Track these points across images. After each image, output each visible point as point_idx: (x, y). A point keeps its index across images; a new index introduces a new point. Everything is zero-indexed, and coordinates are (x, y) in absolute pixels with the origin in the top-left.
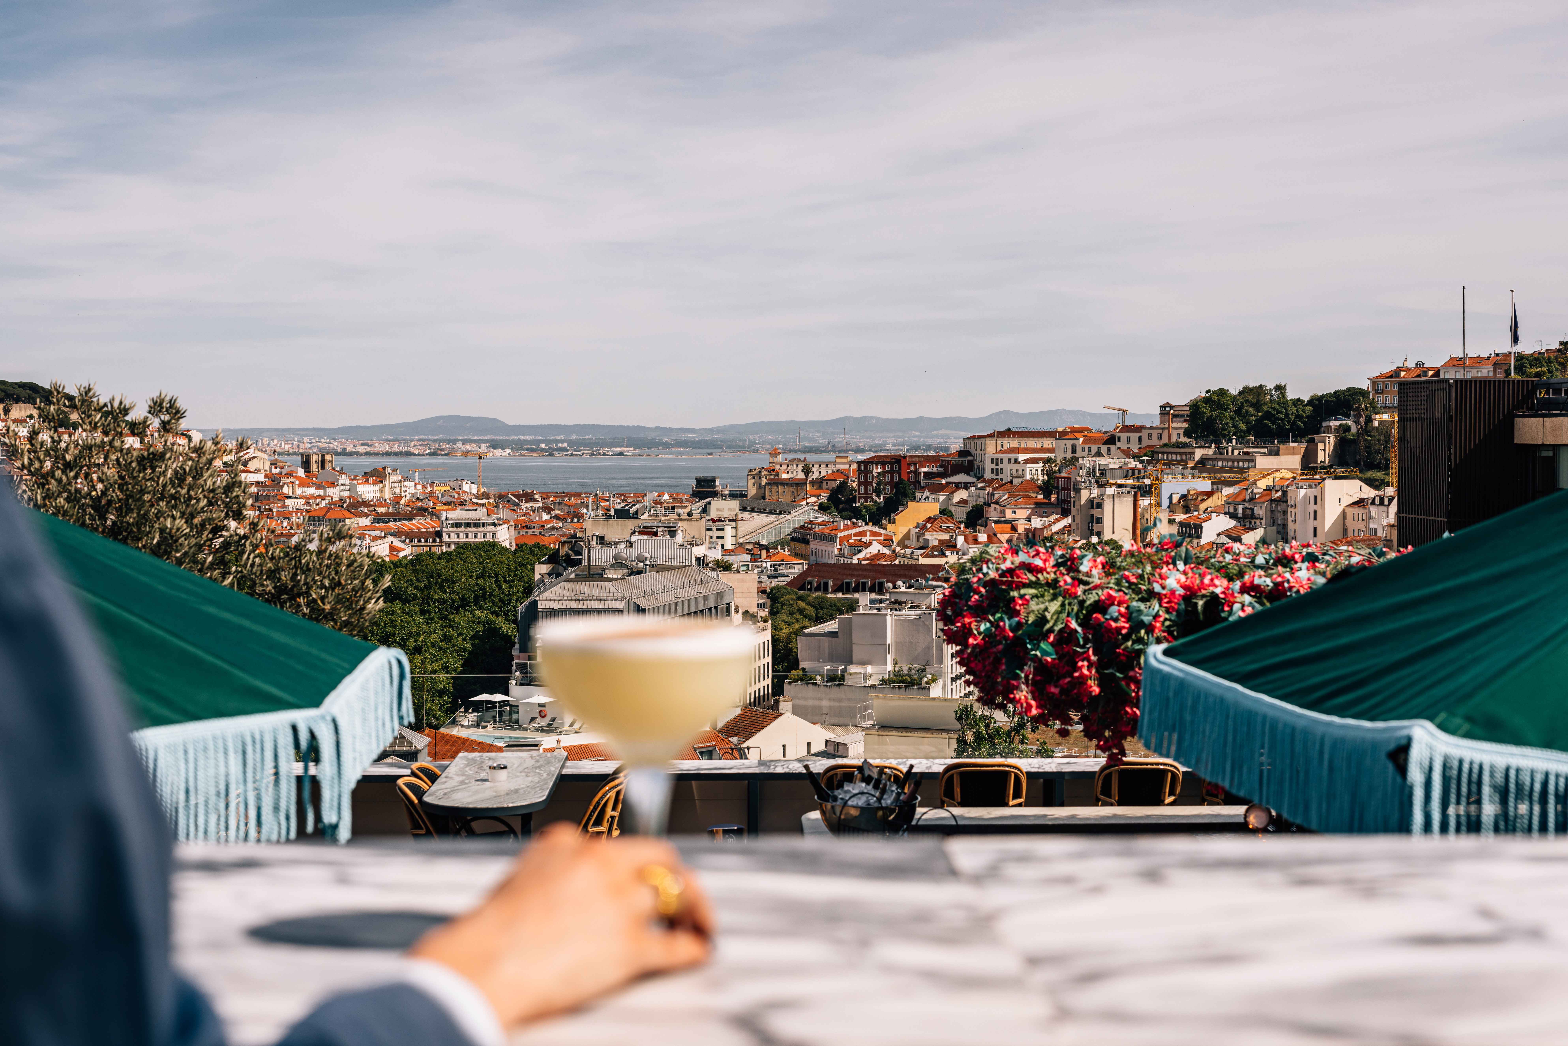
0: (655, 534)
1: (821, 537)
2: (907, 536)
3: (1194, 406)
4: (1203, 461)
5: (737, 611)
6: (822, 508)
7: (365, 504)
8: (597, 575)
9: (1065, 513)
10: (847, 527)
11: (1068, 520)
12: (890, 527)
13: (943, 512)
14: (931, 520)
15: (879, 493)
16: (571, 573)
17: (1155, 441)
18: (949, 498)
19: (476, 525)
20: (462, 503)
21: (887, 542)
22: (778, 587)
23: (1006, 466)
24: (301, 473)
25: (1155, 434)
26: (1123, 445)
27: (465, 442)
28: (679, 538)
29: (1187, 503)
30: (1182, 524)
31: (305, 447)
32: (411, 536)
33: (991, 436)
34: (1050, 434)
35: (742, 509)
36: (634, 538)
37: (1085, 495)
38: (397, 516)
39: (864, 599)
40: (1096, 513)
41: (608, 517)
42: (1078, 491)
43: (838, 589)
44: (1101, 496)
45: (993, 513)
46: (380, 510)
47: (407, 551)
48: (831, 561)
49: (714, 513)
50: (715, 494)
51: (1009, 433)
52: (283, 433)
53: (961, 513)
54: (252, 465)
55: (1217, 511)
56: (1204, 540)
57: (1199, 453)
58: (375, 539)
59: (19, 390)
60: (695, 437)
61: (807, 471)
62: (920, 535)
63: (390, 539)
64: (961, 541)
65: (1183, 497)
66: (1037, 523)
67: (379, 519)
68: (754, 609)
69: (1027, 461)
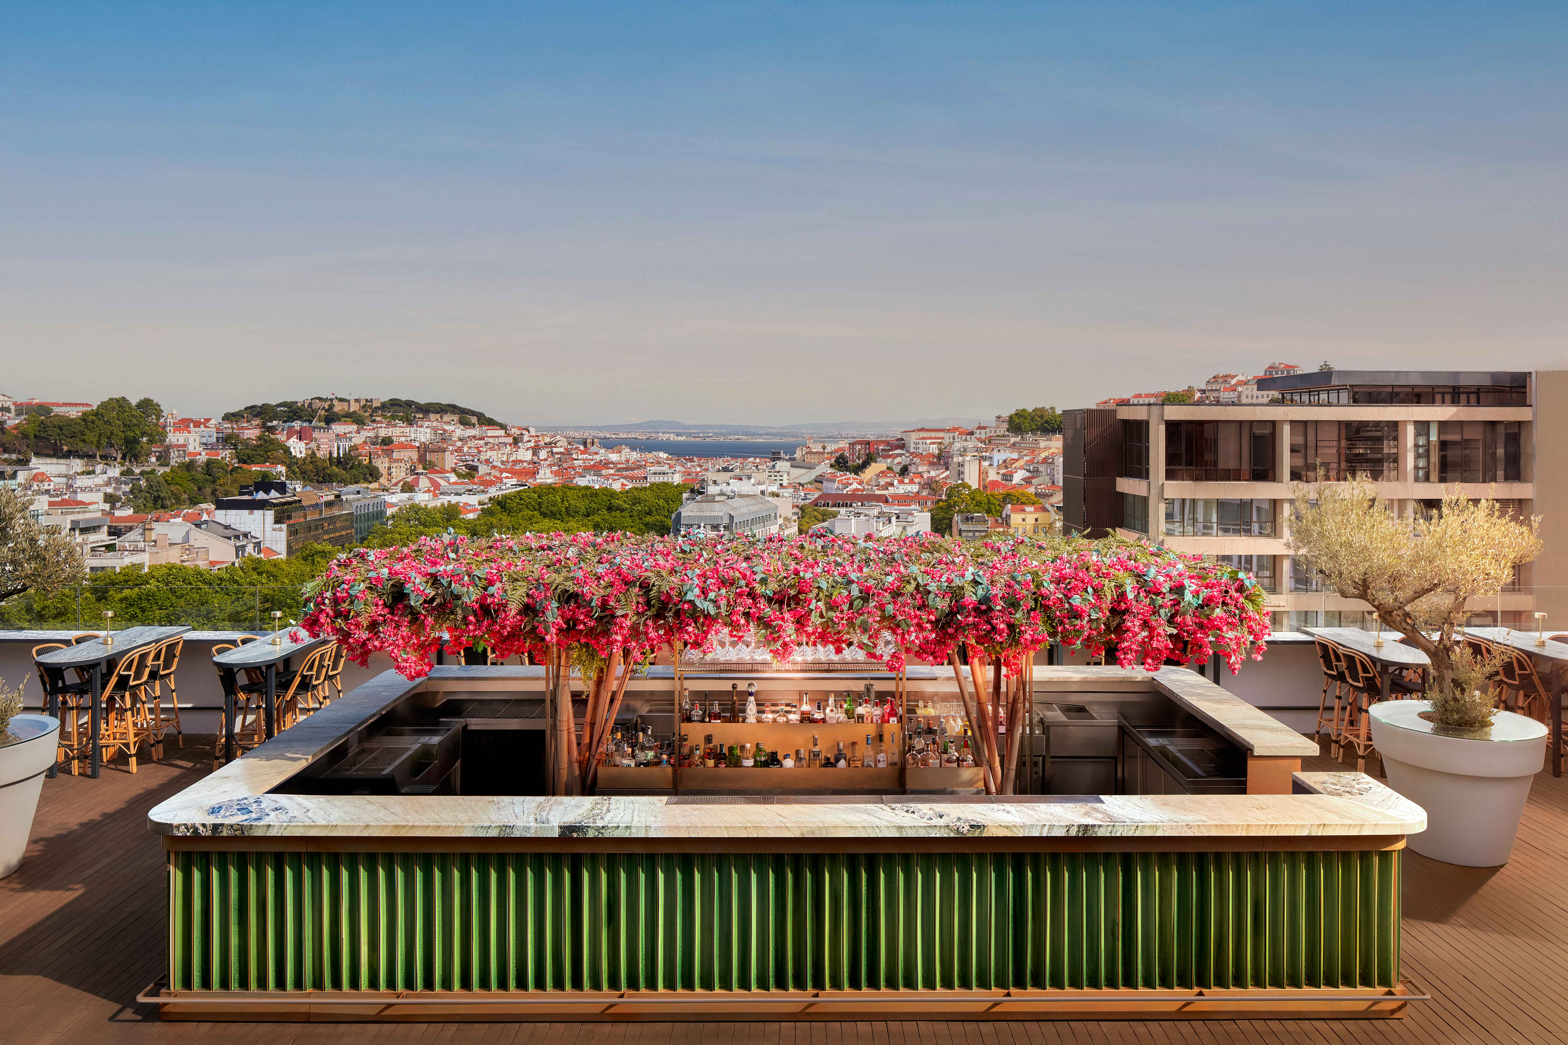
0: (741, 479)
1: (828, 480)
2: (871, 480)
3: (1011, 417)
4: (1014, 444)
5: (780, 517)
6: (832, 466)
7: (612, 463)
8: (712, 499)
9: (947, 469)
10: (841, 476)
11: (948, 473)
12: (862, 475)
13: (888, 468)
14: (882, 472)
15: (859, 458)
16: (699, 498)
17: (993, 434)
18: (893, 461)
19: (664, 474)
20: (659, 463)
21: (861, 483)
22: (805, 505)
23: (920, 446)
24: (582, 448)
25: (993, 430)
26: (978, 436)
27: (663, 433)
28: (753, 481)
29: (1005, 464)
30: (1003, 475)
31: (586, 434)
32: (632, 479)
33: (914, 431)
34: (942, 430)
35: (792, 466)
36: (731, 481)
37: (955, 459)
38: (626, 469)
39: (843, 510)
40: (961, 469)
41: (719, 470)
42: (952, 458)
43: (834, 506)
44: (964, 461)
45: (912, 469)
46: (619, 466)
47: (630, 486)
48: (834, 492)
49: (777, 469)
50: (779, 459)
51: (922, 430)
52: (576, 429)
53: (897, 469)
54: (558, 444)
55: (1022, 468)
56: (1014, 483)
57: (1013, 440)
58: (614, 480)
59: (448, 408)
60: (775, 431)
61: (824, 448)
62: (876, 480)
63: (622, 480)
64: (896, 482)
65: (1005, 461)
66: (933, 473)
67: (619, 470)
68: (790, 515)
69: (931, 443)
